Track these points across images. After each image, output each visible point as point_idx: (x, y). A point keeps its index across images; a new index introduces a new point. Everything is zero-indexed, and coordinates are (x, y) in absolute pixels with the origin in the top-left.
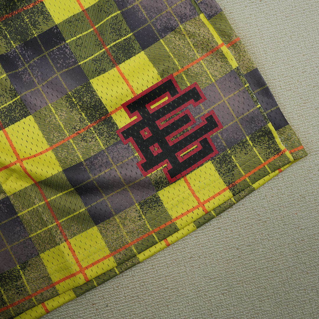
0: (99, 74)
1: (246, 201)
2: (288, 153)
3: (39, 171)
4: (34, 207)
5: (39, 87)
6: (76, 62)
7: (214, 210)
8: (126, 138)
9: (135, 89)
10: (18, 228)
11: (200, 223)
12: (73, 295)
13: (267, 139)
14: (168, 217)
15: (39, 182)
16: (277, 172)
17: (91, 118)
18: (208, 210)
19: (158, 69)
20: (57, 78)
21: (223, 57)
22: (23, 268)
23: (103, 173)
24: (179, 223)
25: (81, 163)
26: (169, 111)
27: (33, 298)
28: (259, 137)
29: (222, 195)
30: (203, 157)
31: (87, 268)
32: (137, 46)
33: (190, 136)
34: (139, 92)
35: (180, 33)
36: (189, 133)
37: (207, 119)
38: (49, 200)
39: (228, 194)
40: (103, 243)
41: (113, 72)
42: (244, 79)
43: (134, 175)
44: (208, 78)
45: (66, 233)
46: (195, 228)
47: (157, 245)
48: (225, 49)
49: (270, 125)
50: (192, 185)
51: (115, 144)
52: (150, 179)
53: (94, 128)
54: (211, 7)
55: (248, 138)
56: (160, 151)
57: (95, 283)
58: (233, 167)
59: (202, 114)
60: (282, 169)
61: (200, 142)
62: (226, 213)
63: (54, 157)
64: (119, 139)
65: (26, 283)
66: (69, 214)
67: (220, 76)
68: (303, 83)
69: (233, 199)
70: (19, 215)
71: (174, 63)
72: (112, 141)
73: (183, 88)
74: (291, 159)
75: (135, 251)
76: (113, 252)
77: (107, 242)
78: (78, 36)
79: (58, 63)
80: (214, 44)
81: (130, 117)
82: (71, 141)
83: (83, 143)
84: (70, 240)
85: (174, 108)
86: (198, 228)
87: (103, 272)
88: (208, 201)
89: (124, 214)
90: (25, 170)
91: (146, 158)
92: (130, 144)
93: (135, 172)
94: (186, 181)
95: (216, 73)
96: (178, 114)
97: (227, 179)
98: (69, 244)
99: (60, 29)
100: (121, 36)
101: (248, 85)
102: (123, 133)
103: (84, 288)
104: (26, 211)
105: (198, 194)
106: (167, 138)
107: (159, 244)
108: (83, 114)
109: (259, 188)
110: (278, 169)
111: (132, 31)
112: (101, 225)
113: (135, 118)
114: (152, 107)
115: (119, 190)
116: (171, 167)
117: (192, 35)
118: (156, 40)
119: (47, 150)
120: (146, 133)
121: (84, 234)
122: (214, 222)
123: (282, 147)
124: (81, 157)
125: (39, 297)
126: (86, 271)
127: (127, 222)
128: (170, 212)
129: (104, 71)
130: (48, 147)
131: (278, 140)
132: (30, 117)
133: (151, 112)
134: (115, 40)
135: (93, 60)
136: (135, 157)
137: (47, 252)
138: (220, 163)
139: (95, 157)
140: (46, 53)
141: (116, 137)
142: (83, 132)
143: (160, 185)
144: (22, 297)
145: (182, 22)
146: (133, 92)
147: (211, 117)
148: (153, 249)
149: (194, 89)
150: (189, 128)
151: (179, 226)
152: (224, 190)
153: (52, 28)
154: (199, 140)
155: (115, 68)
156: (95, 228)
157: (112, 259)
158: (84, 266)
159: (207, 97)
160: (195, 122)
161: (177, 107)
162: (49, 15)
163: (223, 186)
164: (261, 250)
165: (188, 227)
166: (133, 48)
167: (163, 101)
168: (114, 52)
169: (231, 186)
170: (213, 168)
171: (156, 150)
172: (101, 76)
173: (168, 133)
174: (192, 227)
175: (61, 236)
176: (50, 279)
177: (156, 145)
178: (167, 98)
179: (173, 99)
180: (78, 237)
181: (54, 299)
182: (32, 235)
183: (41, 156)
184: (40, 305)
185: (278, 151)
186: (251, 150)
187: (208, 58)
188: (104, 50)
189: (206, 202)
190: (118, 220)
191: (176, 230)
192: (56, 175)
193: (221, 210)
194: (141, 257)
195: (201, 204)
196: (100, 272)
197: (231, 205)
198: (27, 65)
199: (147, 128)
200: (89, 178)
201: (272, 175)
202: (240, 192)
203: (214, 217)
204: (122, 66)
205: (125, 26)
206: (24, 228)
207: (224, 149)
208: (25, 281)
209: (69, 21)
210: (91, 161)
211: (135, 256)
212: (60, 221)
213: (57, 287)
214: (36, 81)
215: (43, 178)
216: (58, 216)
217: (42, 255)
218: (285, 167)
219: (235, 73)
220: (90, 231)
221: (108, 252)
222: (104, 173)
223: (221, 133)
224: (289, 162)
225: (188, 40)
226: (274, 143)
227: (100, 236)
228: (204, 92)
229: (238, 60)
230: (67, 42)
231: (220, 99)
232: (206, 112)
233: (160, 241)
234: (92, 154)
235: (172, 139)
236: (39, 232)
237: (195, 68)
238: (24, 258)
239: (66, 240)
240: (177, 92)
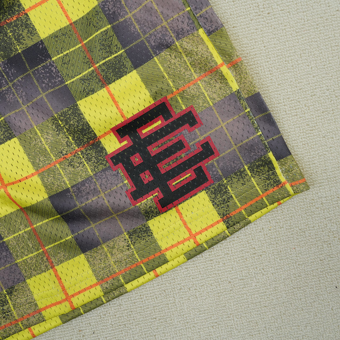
0: (88, 94)
1: (243, 235)
2: (288, 186)
3: (24, 198)
4: (20, 233)
5: (24, 107)
6: (62, 82)
7: (206, 242)
8: (115, 164)
9: (125, 112)
10: (4, 254)
11: (190, 255)
12: (59, 321)
13: (266, 169)
14: (157, 248)
15: (25, 208)
16: (276, 204)
17: (79, 142)
18: (200, 242)
19: (150, 91)
20: (42, 99)
21: (223, 78)
22: (10, 293)
23: (90, 201)
24: (168, 254)
25: (67, 190)
26: (162, 136)
27: (20, 323)
28: (258, 167)
29: (215, 227)
30: (197, 186)
31: (73, 296)
32: (129, 64)
33: (184, 163)
34: (129, 116)
35: (176, 50)
36: (183, 160)
37: (202, 146)
38: (35, 226)
39: (222, 226)
40: (90, 272)
41: (102, 93)
42: (245, 103)
43: (122, 204)
44: (205, 101)
45: (53, 260)
46: (186, 260)
47: (145, 276)
48: (225, 70)
49: (271, 155)
50: (184, 216)
51: (104, 170)
52: (139, 209)
53: (82, 153)
54: (211, 21)
55: (246, 167)
56: (152, 179)
57: (82, 311)
58: (229, 198)
59: (198, 140)
60: (282, 201)
61: (194, 170)
62: (219, 245)
63: (40, 182)
64: (108, 165)
65: (12, 308)
66: (56, 241)
67: (219, 99)
68: (311, 108)
69: (227, 232)
70: (5, 240)
71: (168, 85)
72: (101, 167)
73: (177, 111)
74: (292, 192)
75: (123, 281)
76: (101, 281)
77: (94, 271)
78: (65, 53)
79: (43, 82)
80: (213, 64)
81: (120, 142)
82: (58, 165)
83: (71, 169)
84: (56, 267)
85: (167, 133)
86: (188, 260)
87: (89, 300)
88: (200, 232)
89: (113, 243)
90: (9, 196)
91: (136, 185)
92: (120, 171)
93: (124, 200)
94: (178, 211)
95: (215, 96)
96: (171, 139)
97: (222, 211)
98: (56, 271)
99: (46, 44)
100: (112, 53)
101: (248, 110)
102: (112, 159)
103: (70, 316)
104: (12, 237)
105: (189, 225)
106: (158, 165)
107: (148, 274)
108: (70, 138)
109: (255, 220)
110: (277, 201)
111: (124, 47)
112: (87, 253)
113: (125, 143)
114: (144, 131)
115: (108, 218)
116: (162, 196)
117: (189, 53)
118: (150, 58)
119: (33, 175)
120: (137, 159)
121: (71, 261)
122: (206, 254)
123: (282, 179)
124: (68, 182)
125: (25, 322)
126: (72, 299)
127: (115, 251)
128: (160, 243)
129: (93, 91)
130: (34, 171)
131: (278, 171)
132: (15, 139)
133: (142, 137)
134: (105, 58)
135: (81, 79)
136: (125, 185)
137: (33, 278)
138: (215, 194)
139: (83, 183)
140: (30, 72)
141: (105, 162)
142: (70, 157)
143: (149, 214)
144: (8, 321)
145: (178, 38)
146: (123, 116)
147: (207, 143)
148: (141, 280)
149: (190, 112)
150: (183, 155)
151: (168, 257)
152: (218, 222)
153: (37, 44)
154: (194, 168)
155: (105, 89)
156: (82, 256)
157: (99, 287)
158: (70, 294)
159: (203, 121)
160: (189, 148)
161: (170, 132)
162: (34, 28)
163: (218, 218)
164: (254, 284)
165: (178, 259)
166: (125, 67)
167: (155, 125)
168: (103, 71)
169: (226, 218)
170: (207, 199)
171: (147, 177)
172: (89, 98)
173: (160, 160)
174: (182, 258)
175: (47, 263)
176: (36, 305)
177: (147, 172)
178: (159, 122)
179: (166, 123)
180: (65, 264)
181: (41, 324)
182: (18, 261)
183: (26, 181)
184: (27, 330)
185: (278, 182)
186: (249, 180)
187: (206, 79)
188: (92, 68)
189: (197, 234)
190: (106, 249)
191: (166, 261)
192: (41, 202)
193: (213, 242)
194: (128, 287)
195: (193, 236)
196: (87, 300)
197: (225, 238)
198: (10, 84)
199: (138, 154)
200: (75, 206)
201: (270, 207)
202: (234, 225)
203: (206, 249)
204: (112, 86)
205: (116, 41)
206: (10, 253)
207: (220, 179)
208: (11, 306)
209: (55, 36)
210: (78, 188)
211: (122, 286)
212: (46, 248)
213: (43, 313)
214: (20, 101)
215: (28, 205)
216: (44, 243)
217: (28, 281)
218: (285, 200)
219: (236, 96)
220: (77, 259)
221: (95, 281)
222: (92, 200)
223: (218, 161)
224: (289, 195)
225: (185, 58)
226: (274, 174)
227: (87, 264)
228: (200, 116)
229: (239, 82)
230: (53, 59)
231: (217, 124)
232: (201, 138)
233: (149, 271)
234: (80, 180)
235: (164, 167)
236: (25, 258)
237: (192, 90)
238: (10, 284)
239: (53, 267)
240: (172, 117)
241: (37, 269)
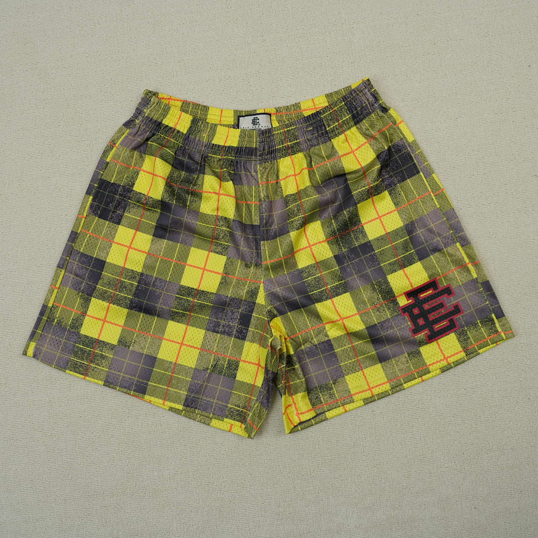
0: (392, 273)
1: (474, 361)
2: (502, 334)
3: (352, 327)
4: (345, 347)
5: (356, 276)
6: (379, 264)
7: (453, 363)
8: (404, 312)
9: (413, 284)
10: (334, 359)
11: (444, 370)
12: (362, 403)
13: (490, 323)
14: (424, 363)
15: (351, 333)
16: (495, 344)
17: (384, 298)
18: (450, 362)
19: (428, 274)
20: (368, 272)
21: (468, 271)
22: (334, 383)
23: (389, 332)
24: (431, 368)
25: (376, 324)
26: (432, 299)
27: (339, 402)
28: (485, 322)
29: (459, 354)
30: (450, 330)
31: (373, 388)
32: (417, 258)
33: (443, 316)
34: (415, 286)
35: (444, 253)
37: (454, 307)
38: (354, 344)
39: (463, 354)
40: (384, 375)
41: (400, 272)
42: (480, 285)
43: (407, 336)
44: (457, 282)
45: (362, 365)
46: (440, 372)
47: (415, 380)
48: (470, 266)
49: (493, 315)
50: (441, 346)
51: (397, 316)
52: (416, 339)
53: (385, 304)
54: (464, 240)
55: (479, 321)
56: (424, 323)
57: (376, 398)
58: (468, 338)
59: (451, 303)
60: (498, 343)
62: (460, 366)
63: (359, 319)
64: (399, 313)
65: (335, 392)
66: (365, 354)
67: (465, 282)
68: (517, 291)
69: (466, 358)
70: (335, 351)
71: (438, 271)
72: (395, 314)
73: (441, 286)
74: (505, 338)
75: (403, 381)
76: (389, 381)
77: (386, 374)
78: (382, 249)
79: (369, 264)
80: (464, 262)
81: (408, 300)
82: (371, 310)
83: (378, 313)
84: (364, 370)
85: (435, 298)
86: (442, 372)
87: (382, 391)
88: (450, 357)
89: (398, 359)
90: (344, 325)
91: (415, 326)
92: (406, 317)
93: (408, 334)
94: (438, 343)
95: (463, 279)
96: (437, 301)
97: (463, 345)
98: (363, 372)
99: (372, 243)
100: (408, 251)
101: (482, 289)
102: (402, 309)
103: (369, 400)
104: (340, 349)
105: (444, 352)
106: (428, 315)
107: (417, 379)
108: (380, 296)
109: (482, 353)
110: (495, 343)
111: (414, 249)
112: (383, 363)
113: (411, 301)
114: (421, 296)
115: (397, 344)
116: (429, 333)
117: (450, 255)
118: (428, 256)
119: (356, 314)
120: (416, 311)
121: (372, 367)
122: (452, 370)
123: (499, 330)
124: (376, 321)
125: (342, 402)
126: (372, 390)
127: (399, 363)
128: (426, 361)
129: (395, 271)
130: (357, 312)
131: (497, 325)
132: (348, 293)
133: (421, 299)
134: (404, 254)
135: (389, 264)
136: (408, 325)
137: (349, 376)
138: (460, 335)
139: (384, 322)
140: (362, 257)
141: (397, 311)
142: (378, 306)
143: (421, 343)
144: (332, 400)
145: (445, 247)
146: (412, 286)
147: (457, 306)
148: (413, 382)
149: (449, 287)
150: (443, 311)
151: (431, 370)
152: (461, 352)
153: (367, 242)
154: (448, 319)
155: (402, 270)
156: (380, 364)
157: (388, 384)
158: (371, 387)
159: (456, 293)
160: (447, 308)
161: (437, 297)
162: (366, 234)
163: (460, 349)
164: (479, 392)
165: (436, 371)
166: (414, 259)
167: (428, 293)
168: (403, 260)
169: (465, 349)
170: (455, 337)
171: (421, 322)
172: (393, 274)
173: (430, 313)
174: (438, 371)
175: (359, 367)
176: (350, 392)
177: (422, 319)
178: (431, 291)
179: (435, 292)
180: (369, 369)
181: (351, 404)
182: (341, 364)
183: (352, 317)
184: (342, 407)
185: (497, 332)
186: (480, 329)
187: (459, 270)
188: (396, 258)
189: (448, 357)
190: (394, 362)
191: (429, 372)
192: (362, 330)
193: (458, 363)
194: (405, 386)
195: (446, 358)
196: (380, 391)
197: (464, 362)
198: (350, 263)
199: (417, 308)
200: (381, 334)
201: (491, 346)
202: (470, 354)
203: (452, 368)
204: (406, 269)
205: (411, 245)
206: (337, 359)
207: (463, 327)
208: (335, 391)
209: (377, 239)
210: (382, 324)
211: (402, 385)
212: (359, 358)
213: (354, 397)
214: (354, 272)
215: (354, 331)
216: (358, 355)
217: (346, 377)
218: (500, 342)
219: (475, 281)
220: (376, 366)
221: (386, 380)
222: (390, 332)
223: (462, 317)
224: (503, 339)
225: (448, 258)
226: (495, 326)
227: (382, 370)
228: (454, 290)
229: (477, 274)
230: (376, 252)
231: (464, 295)
232: (454, 302)
233: (419, 377)
234: (383, 320)
235: (432, 317)
236: (346, 363)
237: (451, 275)
238: (335, 377)
239: (362, 370)
240: (438, 289)
241: (353, 369)
